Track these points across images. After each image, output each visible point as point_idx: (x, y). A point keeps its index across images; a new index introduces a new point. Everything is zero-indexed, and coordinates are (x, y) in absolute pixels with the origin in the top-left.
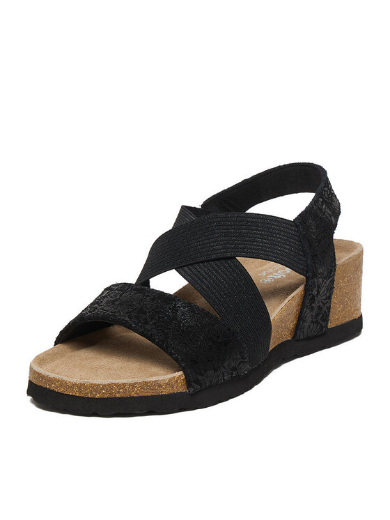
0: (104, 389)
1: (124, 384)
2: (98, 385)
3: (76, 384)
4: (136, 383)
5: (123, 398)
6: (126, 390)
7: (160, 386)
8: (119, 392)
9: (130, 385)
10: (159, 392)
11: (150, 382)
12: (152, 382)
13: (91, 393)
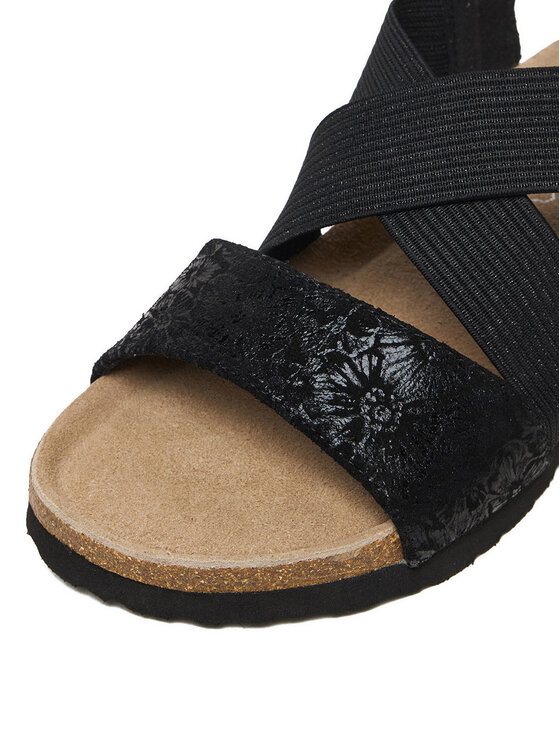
0: (203, 578)
1: (253, 571)
2: (189, 571)
3: (134, 561)
4: (281, 567)
5: (250, 594)
6: (256, 580)
7: (338, 565)
8: (240, 584)
9: (266, 570)
10: (336, 575)
11: (314, 562)
12: (319, 562)
13: (173, 581)
